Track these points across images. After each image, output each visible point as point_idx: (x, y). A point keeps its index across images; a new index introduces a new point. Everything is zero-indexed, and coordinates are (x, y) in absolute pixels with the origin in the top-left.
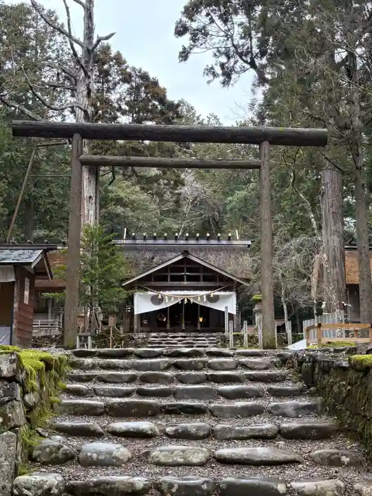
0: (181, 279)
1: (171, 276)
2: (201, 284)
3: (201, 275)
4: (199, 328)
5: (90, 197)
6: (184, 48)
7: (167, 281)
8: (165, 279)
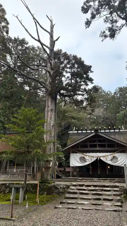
0: (95, 146)
1: (89, 145)
2: (107, 149)
3: (106, 144)
4: (108, 173)
5: (52, 109)
6: (87, 19)
7: (87, 147)
8: (86, 146)
